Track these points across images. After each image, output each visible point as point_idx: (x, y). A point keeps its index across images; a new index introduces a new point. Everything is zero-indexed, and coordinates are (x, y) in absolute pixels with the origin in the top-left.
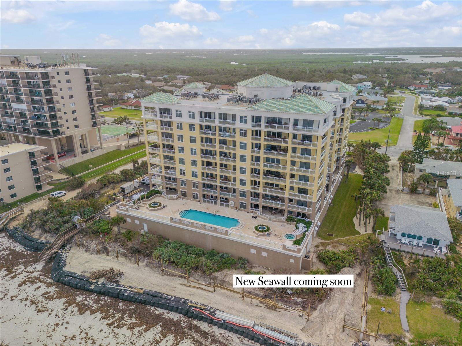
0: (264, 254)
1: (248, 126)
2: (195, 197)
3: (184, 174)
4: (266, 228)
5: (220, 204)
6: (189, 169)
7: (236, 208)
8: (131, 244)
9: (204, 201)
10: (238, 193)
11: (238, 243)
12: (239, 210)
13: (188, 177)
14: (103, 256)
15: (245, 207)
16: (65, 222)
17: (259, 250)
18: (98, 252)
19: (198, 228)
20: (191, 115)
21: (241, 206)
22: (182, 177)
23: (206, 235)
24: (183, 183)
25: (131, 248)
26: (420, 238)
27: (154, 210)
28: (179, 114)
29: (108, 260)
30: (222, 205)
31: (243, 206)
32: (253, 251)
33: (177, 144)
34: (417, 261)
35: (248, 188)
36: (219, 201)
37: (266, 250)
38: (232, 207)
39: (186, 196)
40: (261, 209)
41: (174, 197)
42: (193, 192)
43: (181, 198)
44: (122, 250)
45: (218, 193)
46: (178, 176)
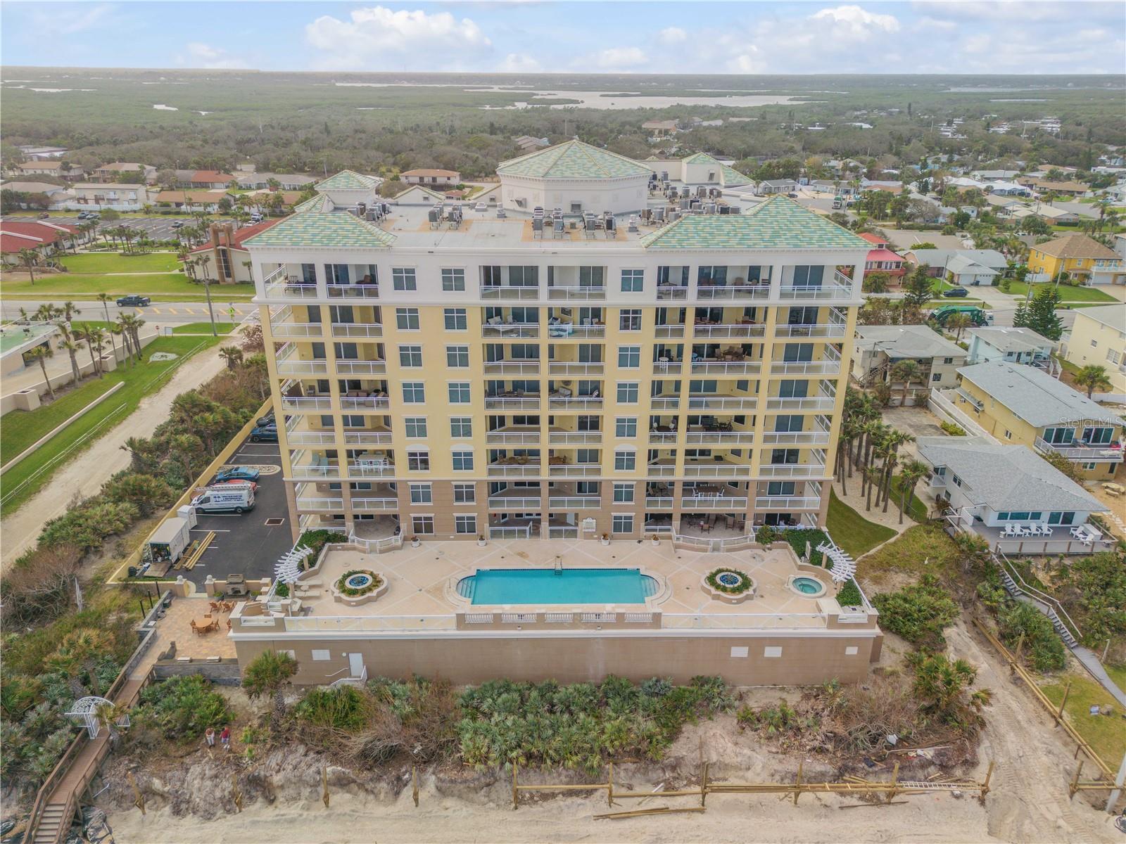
0: (773, 652)
1: (647, 299)
2: (465, 527)
3: (425, 463)
4: (740, 579)
5: (548, 532)
6: (441, 446)
7: (605, 536)
8: (359, 741)
9: (495, 534)
10: (607, 493)
11: (691, 640)
12: (612, 538)
13: (441, 471)
14: (258, 810)
15: (628, 528)
16: (41, 732)
17: (756, 644)
18: (232, 804)
19: (560, 625)
20: (453, 280)
21: (617, 527)
22: (420, 477)
23: (587, 640)
24: (421, 494)
25: (364, 755)
26: (1036, 516)
27: (370, 600)
28: (405, 280)
29: (292, 821)
30: (553, 534)
31: (622, 526)
32: (740, 652)
33: (396, 375)
34: (1063, 571)
35: (641, 473)
36: (545, 526)
37: (774, 641)
38: (588, 536)
39: (429, 529)
40: (676, 523)
41: (396, 540)
42: (456, 515)
43: (415, 539)
44: (331, 770)
45: (543, 505)
46: (402, 473)
